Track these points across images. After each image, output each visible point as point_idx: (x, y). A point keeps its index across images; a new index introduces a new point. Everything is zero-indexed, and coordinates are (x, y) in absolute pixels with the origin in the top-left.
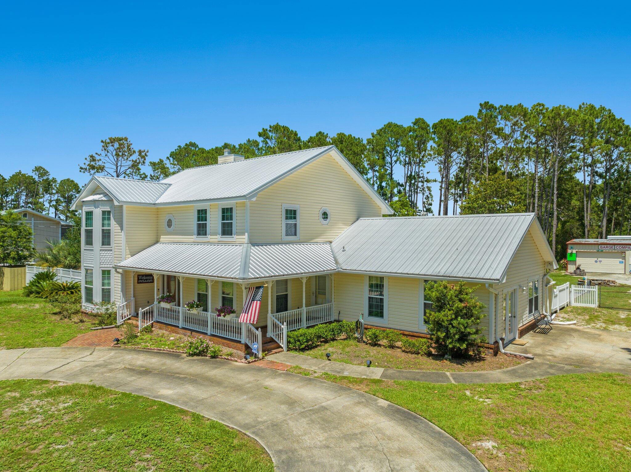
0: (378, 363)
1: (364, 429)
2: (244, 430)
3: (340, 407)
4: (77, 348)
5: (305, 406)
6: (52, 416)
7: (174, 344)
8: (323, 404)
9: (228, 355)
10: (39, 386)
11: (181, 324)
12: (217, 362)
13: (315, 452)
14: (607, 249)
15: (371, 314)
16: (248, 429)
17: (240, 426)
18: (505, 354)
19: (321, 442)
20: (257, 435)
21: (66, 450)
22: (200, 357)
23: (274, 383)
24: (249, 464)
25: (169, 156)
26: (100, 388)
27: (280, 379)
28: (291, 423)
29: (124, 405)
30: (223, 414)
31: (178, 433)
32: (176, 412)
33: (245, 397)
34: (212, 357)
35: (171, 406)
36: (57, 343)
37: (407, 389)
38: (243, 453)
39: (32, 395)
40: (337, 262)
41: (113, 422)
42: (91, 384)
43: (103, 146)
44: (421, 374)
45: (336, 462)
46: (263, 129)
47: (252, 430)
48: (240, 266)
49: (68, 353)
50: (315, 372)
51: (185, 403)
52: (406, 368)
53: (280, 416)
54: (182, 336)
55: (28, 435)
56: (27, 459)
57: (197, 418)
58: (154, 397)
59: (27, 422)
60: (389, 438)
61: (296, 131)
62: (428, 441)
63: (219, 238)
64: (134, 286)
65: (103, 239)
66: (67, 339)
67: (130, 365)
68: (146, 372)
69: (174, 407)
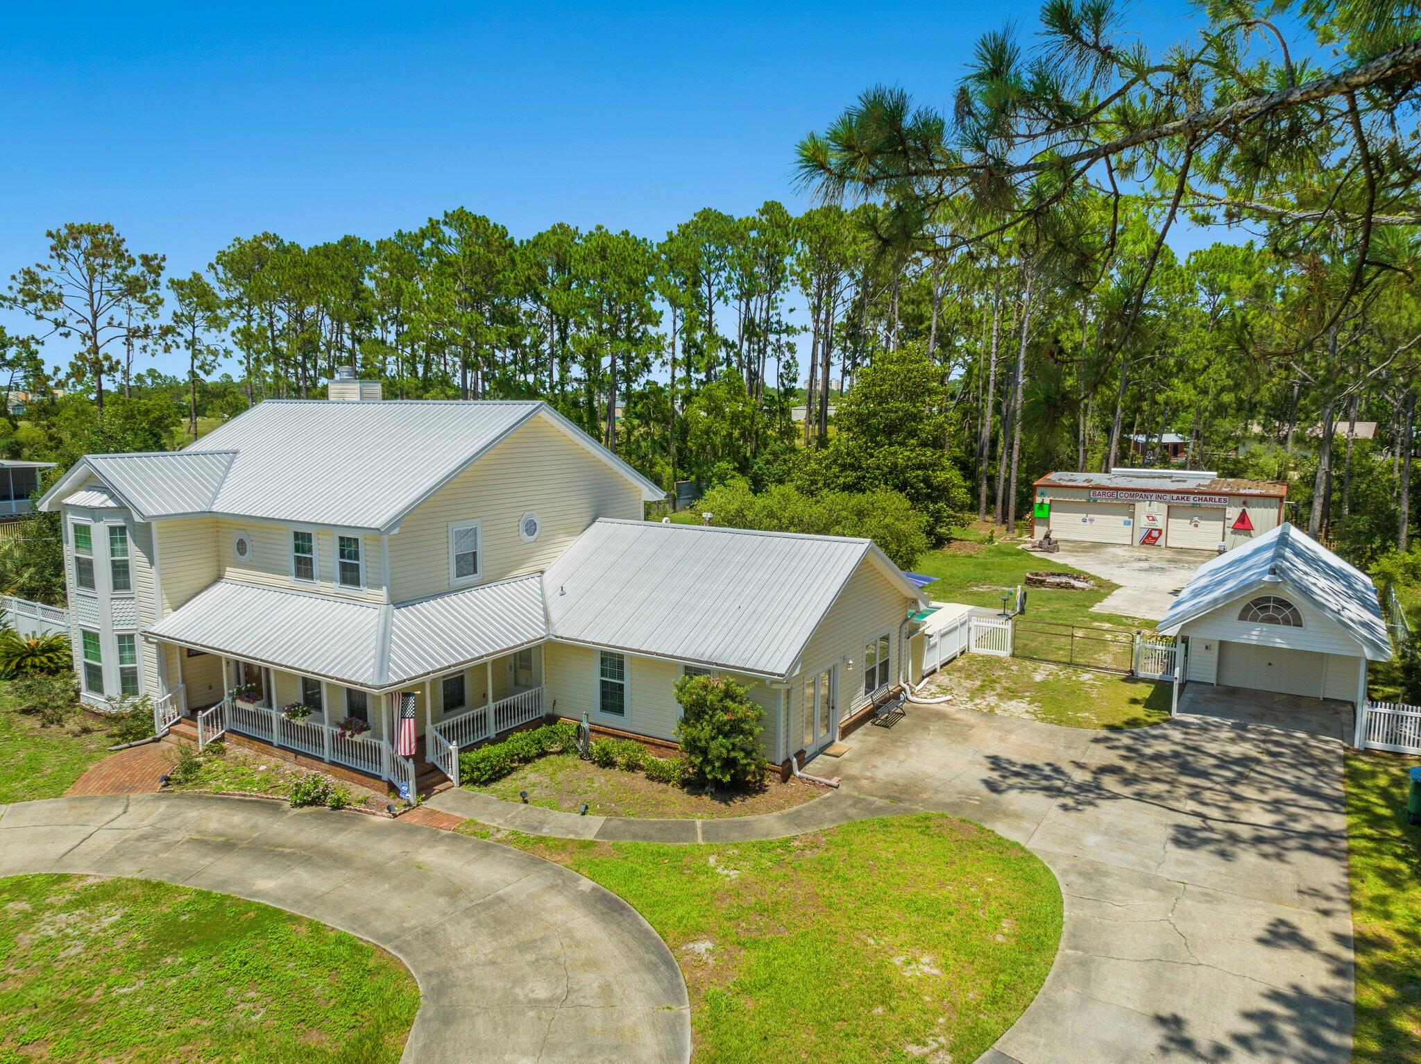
0: (601, 805)
1: (548, 932)
2: (384, 943)
3: (523, 897)
4: (95, 797)
5: (472, 896)
6: (96, 941)
7: (267, 781)
8: (501, 892)
9: (360, 802)
10: (56, 888)
11: (276, 739)
12: (341, 816)
13: (478, 972)
14: (1102, 498)
15: (604, 708)
16: (389, 941)
17: (378, 939)
18: (800, 778)
19: (485, 955)
20: (401, 950)
21: (136, 994)
22: (313, 808)
23: (433, 857)
24: (388, 995)
25: (214, 261)
26: (159, 885)
27: (442, 848)
28: (450, 929)
29: (205, 914)
30: (354, 919)
31: (291, 954)
32: (284, 921)
33: (387, 886)
34: (334, 808)
35: (276, 910)
36: (55, 788)
37: (626, 858)
38: (380, 980)
39: (52, 906)
40: (547, 620)
41: (192, 944)
42: (141, 877)
43: (53, 248)
44: (658, 826)
45: (501, 984)
46: (430, 220)
47: (394, 943)
48: (374, 657)
49: (83, 811)
50: (498, 830)
51: (297, 903)
52: (640, 814)
53: (436, 918)
54: (280, 761)
55: (71, 976)
56: (85, 1012)
57: (317, 929)
58: (248, 895)
59: (63, 955)
60: (578, 945)
61: (504, 227)
62: (627, 946)
63: (335, 586)
64: (182, 662)
65: (114, 577)
66: (71, 779)
67: (198, 832)
68: (227, 845)
69: (280, 912)
